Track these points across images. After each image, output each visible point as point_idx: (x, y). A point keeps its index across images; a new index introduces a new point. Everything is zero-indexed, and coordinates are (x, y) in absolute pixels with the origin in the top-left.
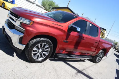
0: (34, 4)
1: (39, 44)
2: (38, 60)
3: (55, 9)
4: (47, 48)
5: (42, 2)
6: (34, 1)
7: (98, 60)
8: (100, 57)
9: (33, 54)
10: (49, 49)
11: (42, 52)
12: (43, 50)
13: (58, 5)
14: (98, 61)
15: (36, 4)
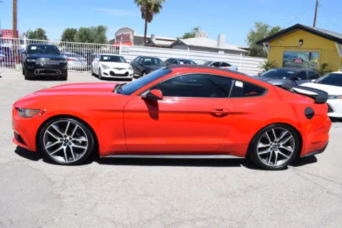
3: (264, 44)
15: (222, 50)
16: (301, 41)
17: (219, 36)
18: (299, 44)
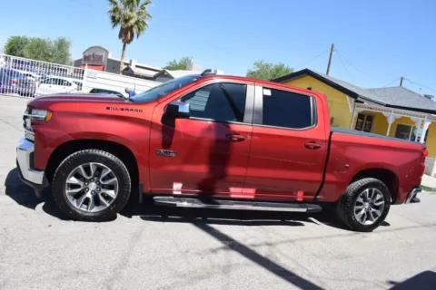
1: (80, 167)
2: (89, 211)
4: (109, 177)
10: (116, 179)
11: (97, 188)
12: (100, 183)
16: (310, 89)
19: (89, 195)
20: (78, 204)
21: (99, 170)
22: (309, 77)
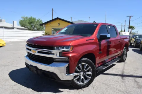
0: (13, 28)
1: (76, 68)
2: (84, 83)
3: (43, 25)
4: (87, 67)
5: (20, 23)
6: (12, 25)
7: (125, 57)
8: (125, 54)
9: (76, 80)
10: (90, 67)
11: (84, 73)
12: (84, 71)
13: (39, 19)
14: (125, 59)
15: (15, 28)
16: (59, 24)
17: (13, 22)
18: (58, 25)
19: (82, 77)
20: (80, 82)
21: (83, 66)
22: (58, 20)
